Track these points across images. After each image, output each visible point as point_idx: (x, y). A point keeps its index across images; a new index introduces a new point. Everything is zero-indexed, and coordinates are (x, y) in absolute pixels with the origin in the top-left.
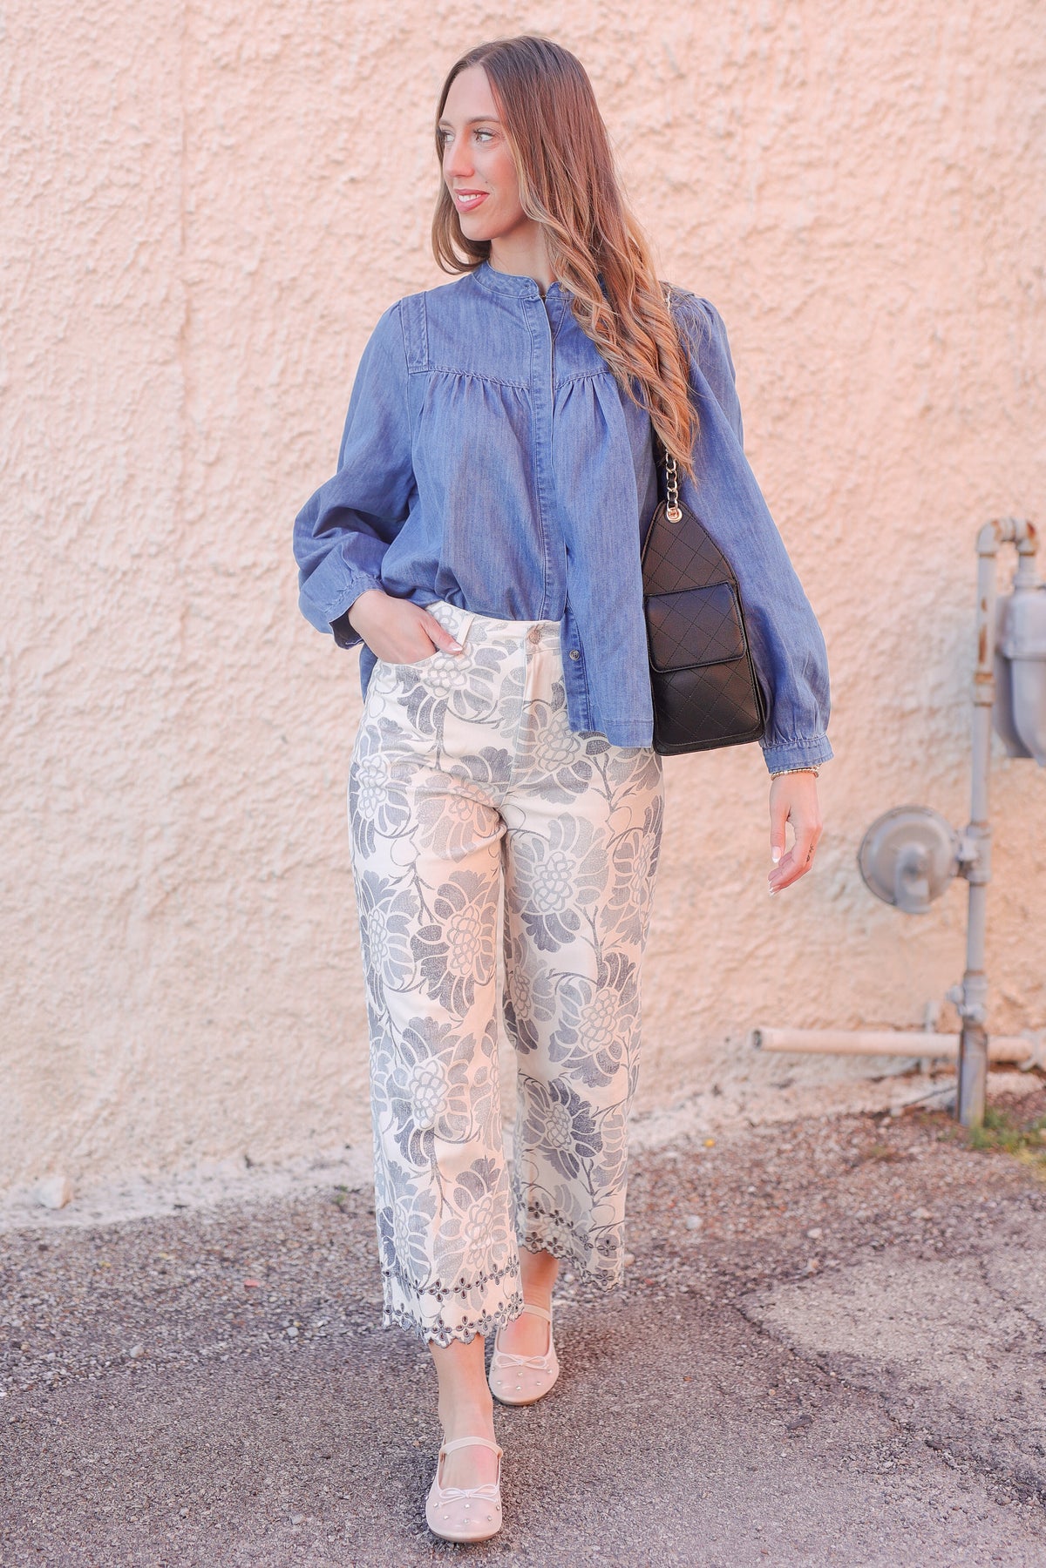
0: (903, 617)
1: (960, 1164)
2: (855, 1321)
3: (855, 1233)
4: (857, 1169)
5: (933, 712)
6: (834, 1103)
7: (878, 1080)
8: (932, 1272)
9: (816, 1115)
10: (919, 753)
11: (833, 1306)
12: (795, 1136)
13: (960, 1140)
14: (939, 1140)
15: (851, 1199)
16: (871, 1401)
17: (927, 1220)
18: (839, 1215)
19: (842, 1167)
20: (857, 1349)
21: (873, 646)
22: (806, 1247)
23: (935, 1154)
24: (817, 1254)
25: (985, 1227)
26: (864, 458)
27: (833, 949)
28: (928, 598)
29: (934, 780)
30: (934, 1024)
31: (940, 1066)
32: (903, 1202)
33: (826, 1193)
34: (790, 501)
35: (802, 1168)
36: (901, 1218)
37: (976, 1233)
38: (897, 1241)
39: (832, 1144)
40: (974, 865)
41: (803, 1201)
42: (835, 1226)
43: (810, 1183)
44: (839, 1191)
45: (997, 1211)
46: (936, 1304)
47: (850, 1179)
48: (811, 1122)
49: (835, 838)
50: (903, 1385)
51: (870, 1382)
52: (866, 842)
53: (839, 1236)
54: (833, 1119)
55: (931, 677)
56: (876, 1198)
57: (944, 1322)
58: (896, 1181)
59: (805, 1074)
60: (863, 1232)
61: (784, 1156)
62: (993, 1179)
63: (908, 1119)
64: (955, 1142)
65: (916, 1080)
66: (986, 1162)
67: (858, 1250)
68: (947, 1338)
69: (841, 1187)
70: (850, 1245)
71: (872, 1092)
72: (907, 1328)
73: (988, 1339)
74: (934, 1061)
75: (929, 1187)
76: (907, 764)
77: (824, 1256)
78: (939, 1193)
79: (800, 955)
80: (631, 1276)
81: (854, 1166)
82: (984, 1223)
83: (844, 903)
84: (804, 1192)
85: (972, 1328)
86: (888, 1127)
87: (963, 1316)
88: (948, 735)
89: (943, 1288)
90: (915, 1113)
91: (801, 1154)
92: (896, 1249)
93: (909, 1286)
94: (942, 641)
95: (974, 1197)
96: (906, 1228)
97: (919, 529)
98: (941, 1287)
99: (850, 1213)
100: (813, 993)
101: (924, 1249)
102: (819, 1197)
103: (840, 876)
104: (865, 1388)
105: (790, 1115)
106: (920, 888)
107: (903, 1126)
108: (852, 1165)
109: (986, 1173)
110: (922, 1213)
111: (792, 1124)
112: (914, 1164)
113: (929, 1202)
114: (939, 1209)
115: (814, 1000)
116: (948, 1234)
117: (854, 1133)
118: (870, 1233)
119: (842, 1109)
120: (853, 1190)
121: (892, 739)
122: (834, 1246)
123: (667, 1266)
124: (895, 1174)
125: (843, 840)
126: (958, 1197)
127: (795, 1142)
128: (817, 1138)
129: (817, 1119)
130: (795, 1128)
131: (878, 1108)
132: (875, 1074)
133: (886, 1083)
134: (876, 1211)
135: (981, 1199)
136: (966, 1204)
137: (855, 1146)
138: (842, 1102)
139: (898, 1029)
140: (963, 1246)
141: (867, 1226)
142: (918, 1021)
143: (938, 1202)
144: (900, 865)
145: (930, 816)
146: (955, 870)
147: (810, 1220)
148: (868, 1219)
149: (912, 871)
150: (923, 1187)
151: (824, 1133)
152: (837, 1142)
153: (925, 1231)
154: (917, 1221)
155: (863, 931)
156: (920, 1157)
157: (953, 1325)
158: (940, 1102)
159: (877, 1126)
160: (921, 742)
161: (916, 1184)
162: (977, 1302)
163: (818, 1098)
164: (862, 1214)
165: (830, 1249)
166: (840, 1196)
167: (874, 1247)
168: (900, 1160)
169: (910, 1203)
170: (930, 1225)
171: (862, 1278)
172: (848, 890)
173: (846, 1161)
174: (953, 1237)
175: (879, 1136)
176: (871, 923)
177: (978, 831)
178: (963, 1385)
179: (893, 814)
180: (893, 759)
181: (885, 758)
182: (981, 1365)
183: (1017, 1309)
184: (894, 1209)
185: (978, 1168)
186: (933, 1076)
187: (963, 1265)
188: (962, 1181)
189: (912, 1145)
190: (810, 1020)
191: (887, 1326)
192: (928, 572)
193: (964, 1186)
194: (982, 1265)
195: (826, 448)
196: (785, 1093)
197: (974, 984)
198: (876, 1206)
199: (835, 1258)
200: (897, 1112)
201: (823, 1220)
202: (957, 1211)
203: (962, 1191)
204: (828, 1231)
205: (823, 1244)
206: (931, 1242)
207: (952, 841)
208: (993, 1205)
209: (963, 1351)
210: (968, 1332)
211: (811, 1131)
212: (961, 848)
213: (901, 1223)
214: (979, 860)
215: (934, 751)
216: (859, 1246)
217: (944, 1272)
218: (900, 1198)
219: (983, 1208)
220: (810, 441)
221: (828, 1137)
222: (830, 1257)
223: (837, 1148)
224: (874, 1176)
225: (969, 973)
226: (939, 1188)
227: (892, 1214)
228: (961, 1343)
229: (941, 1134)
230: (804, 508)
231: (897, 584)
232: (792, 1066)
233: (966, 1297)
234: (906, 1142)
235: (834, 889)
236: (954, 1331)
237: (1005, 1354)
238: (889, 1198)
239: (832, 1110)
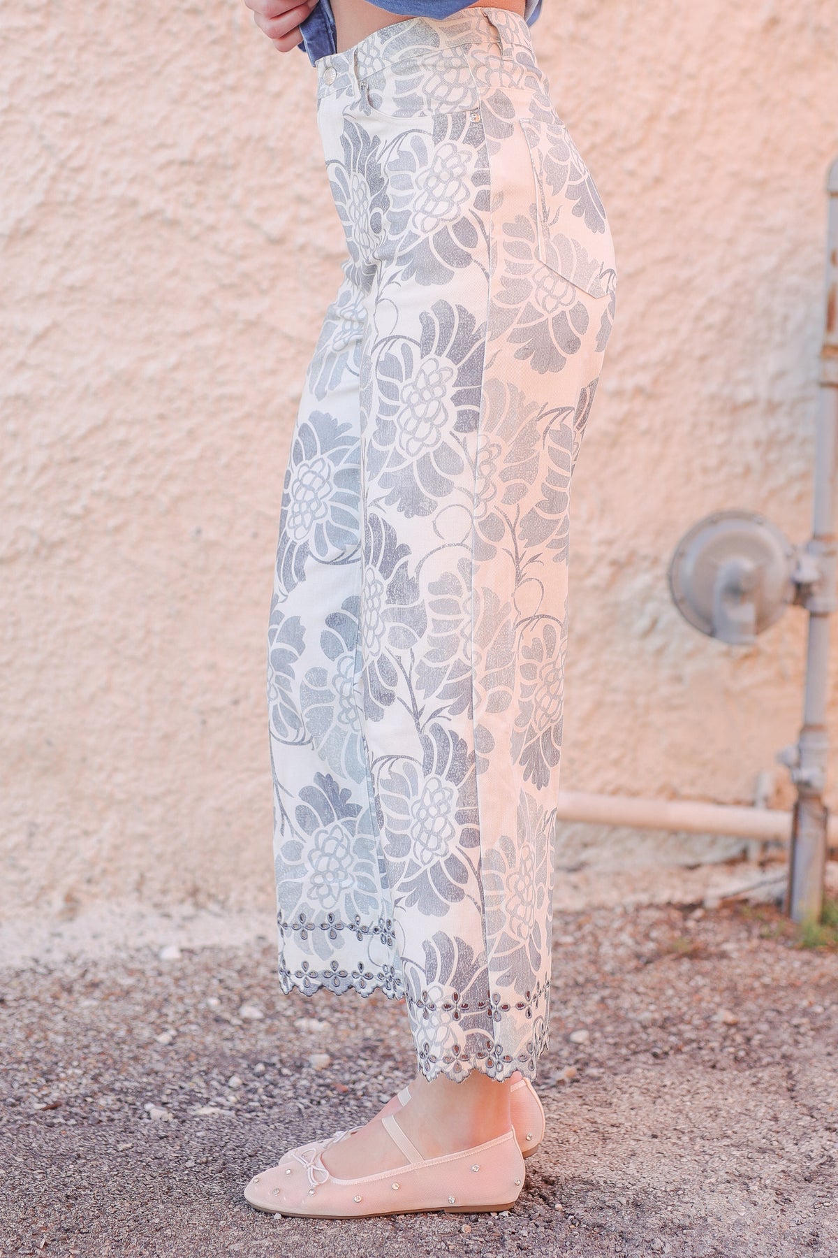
0: (737, 284)
1: (783, 963)
2: (605, 1139)
3: (634, 1038)
4: (651, 966)
5: (772, 408)
6: (634, 891)
7: (693, 868)
8: (722, 1082)
9: (610, 904)
10: (753, 457)
11: (578, 1120)
12: (580, 927)
13: (787, 936)
14: (762, 937)
15: (636, 999)
16: (606, 1243)
17: (729, 1025)
18: (617, 1018)
19: (633, 964)
20: (600, 1173)
21: (698, 318)
22: (565, 1053)
23: (754, 952)
24: (577, 1062)
25: (803, 1035)
26: (691, 77)
27: (641, 700)
28: (768, 262)
29: (773, 493)
30: (766, 799)
31: (773, 852)
32: (704, 1005)
33: (606, 992)
34: (596, 124)
35: (580, 964)
36: (697, 1021)
37: (791, 1041)
38: (686, 1049)
39: (625, 937)
40: (815, 589)
41: (575, 1000)
42: (609, 1029)
43: (588, 981)
44: (623, 990)
45: (823, 1017)
46: (720, 1120)
47: (641, 977)
48: (603, 913)
49: (645, 558)
50: (653, 1221)
51: (609, 1218)
52: (680, 555)
53: (611, 1041)
54: (631, 909)
55: (772, 362)
56: (670, 999)
57: (727, 1142)
58: (699, 981)
59: (602, 857)
60: (644, 1036)
61: (561, 950)
62: (823, 982)
63: (726, 912)
64: (781, 939)
65: (741, 868)
66: (817, 961)
67: (633, 1058)
68: (725, 1163)
69: (626, 986)
70: (624, 1051)
71: (685, 881)
72: (675, 1149)
73: (782, 1165)
74: (765, 845)
75: (740, 987)
76: (739, 469)
77: (586, 1064)
78: (752, 995)
79: (599, 705)
80: (321, 1081)
81: (648, 962)
82: (802, 1030)
83: (655, 642)
84: (578, 990)
85: (762, 1151)
86: (698, 921)
87: (754, 1136)
88: (791, 438)
89: (732, 1101)
90: (735, 907)
91: (584, 948)
92: (684, 1056)
93: (688, 1097)
94: (786, 318)
95: (797, 1001)
96: (702, 1034)
97: (759, 174)
98: (730, 1100)
99: (631, 1015)
100: (614, 754)
101: (719, 1057)
102: (596, 997)
103: (651, 607)
104: (600, 1226)
105: (577, 904)
106: (746, 613)
107: (718, 919)
108: (645, 962)
109: (816, 974)
110: (724, 1015)
111: (578, 914)
112: (725, 962)
113: (737, 1005)
114: (748, 1013)
115: (616, 763)
116: (755, 1042)
117: (654, 925)
118: (652, 1038)
119: (644, 898)
120: (641, 989)
121: (720, 438)
122: (603, 1053)
123: (372, 1071)
124: (699, 973)
125: (656, 561)
126: (775, 1001)
127: (578, 934)
128: (607, 931)
129: (611, 910)
130: (582, 919)
131: (689, 899)
132: (690, 860)
133: (702, 872)
134: (666, 1013)
135: (805, 1003)
136: (784, 1009)
137: (653, 940)
138: (645, 890)
139: (719, 803)
140: (772, 1056)
141: (650, 1030)
142: (748, 797)
143: (750, 1005)
144: (720, 584)
145: (760, 524)
146: (790, 594)
147: (579, 1021)
148: (654, 1022)
149: (736, 592)
150: (732, 988)
151: (617, 925)
152: (633, 936)
153: (725, 1038)
154: (716, 1026)
155: (678, 679)
156: (735, 955)
157: (737, 1146)
158: (769, 894)
159: (685, 919)
160: (757, 444)
161: (724, 984)
162: (775, 1119)
163: (615, 885)
164: (646, 1016)
165: (597, 1055)
166: (624, 995)
167: (655, 1056)
168: (709, 957)
169: (712, 1006)
170: (733, 1031)
171: (625, 1087)
172: (661, 625)
173: (638, 956)
174: (761, 1046)
175: (686, 931)
176: (689, 669)
177: (821, 547)
178: (738, 1223)
179: (713, 520)
180: (722, 462)
181: (712, 461)
182: (768, 1197)
183: (828, 1129)
184: (690, 1013)
185: (806, 969)
186: (763, 864)
187: (765, 1075)
188: (783, 983)
189: (726, 940)
190: (610, 788)
191: (646, 1146)
192: (770, 231)
193: (784, 988)
194: (790, 1075)
195: (643, 60)
196: (574, 878)
197: (812, 742)
198: (669, 1008)
199: (601, 1065)
200: (712, 903)
201: (596, 1023)
202: (771, 1015)
203: (782, 994)
204: (598, 1035)
205: (589, 1050)
206: (732, 1050)
207: (788, 557)
208: (819, 1009)
209: (744, 1180)
210: (756, 1155)
211: (601, 923)
212: (798, 567)
213: (697, 1028)
214: (822, 582)
215: (772, 456)
216: (635, 1053)
217: (738, 1082)
218: (701, 1000)
219: (805, 1013)
220: (622, 50)
221: (621, 929)
222: (592, 1064)
223: (630, 942)
224: (672, 975)
225: (808, 728)
226: (752, 989)
227: (687, 1018)
228: (743, 1169)
229: (765, 930)
230: (613, 135)
231: (731, 241)
232: (585, 845)
233: (761, 1112)
234: (720, 938)
235: (643, 623)
236: (738, 1154)
237: (803, 1185)
238: (687, 999)
239: (631, 899)
